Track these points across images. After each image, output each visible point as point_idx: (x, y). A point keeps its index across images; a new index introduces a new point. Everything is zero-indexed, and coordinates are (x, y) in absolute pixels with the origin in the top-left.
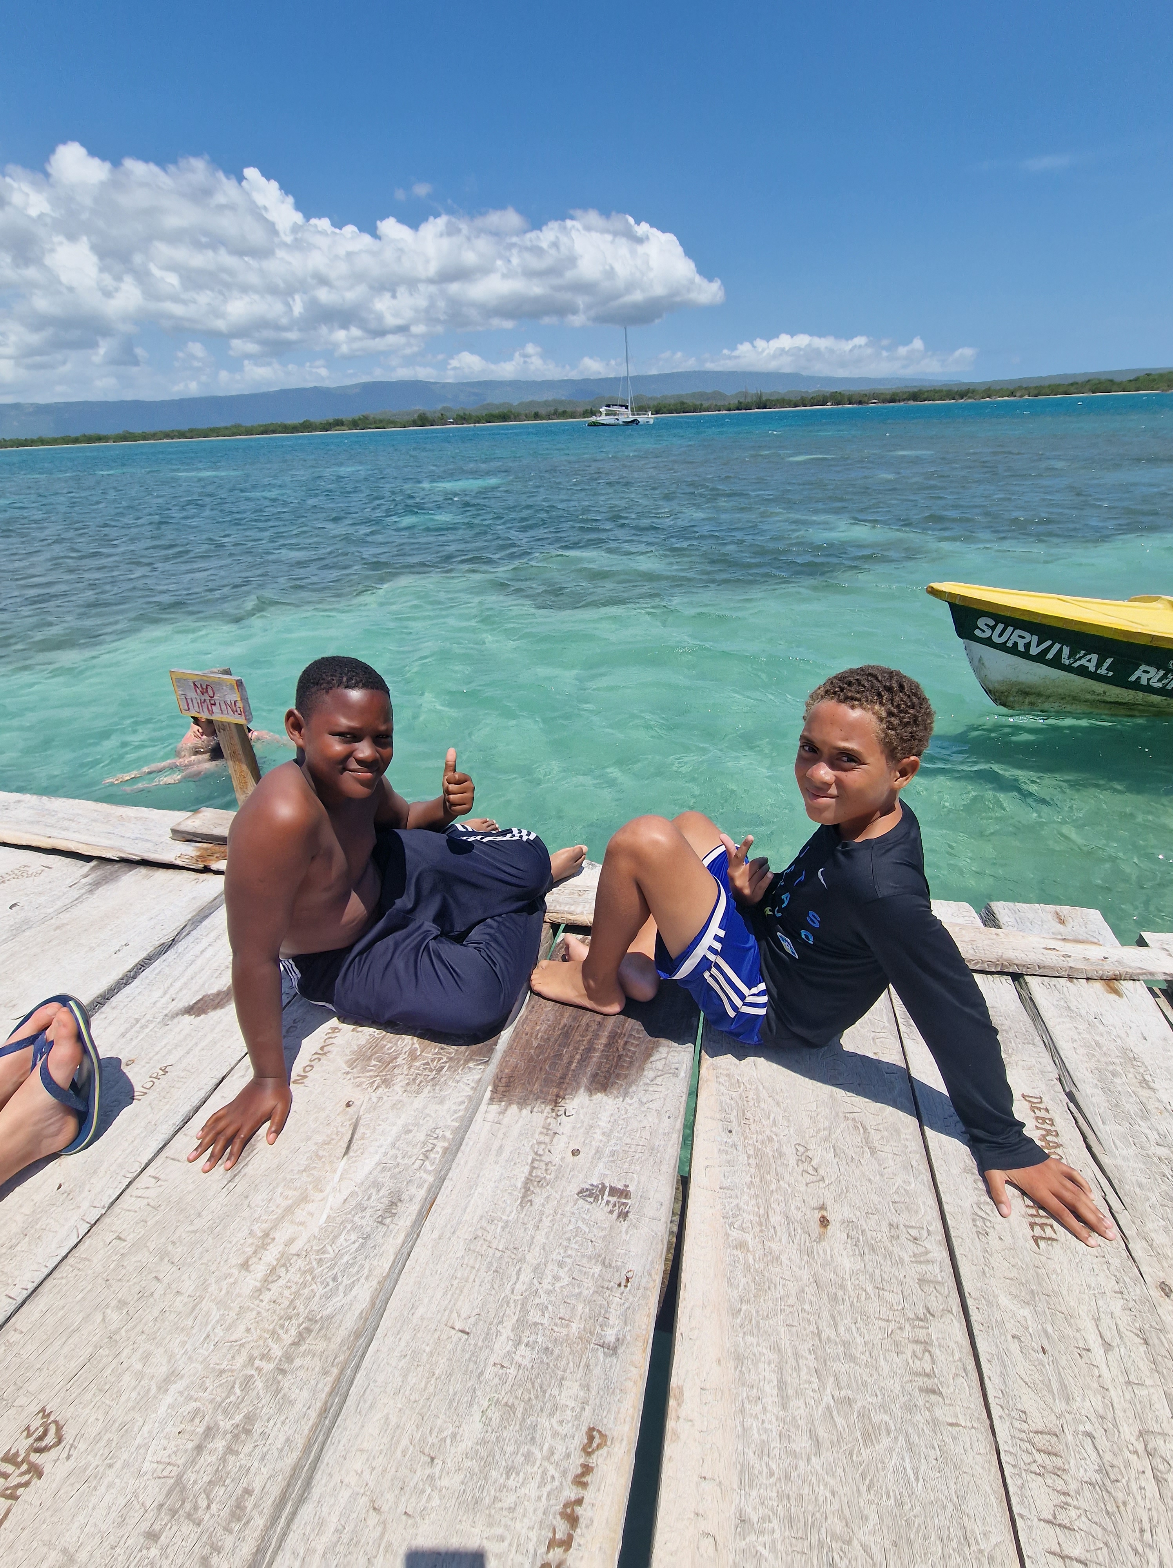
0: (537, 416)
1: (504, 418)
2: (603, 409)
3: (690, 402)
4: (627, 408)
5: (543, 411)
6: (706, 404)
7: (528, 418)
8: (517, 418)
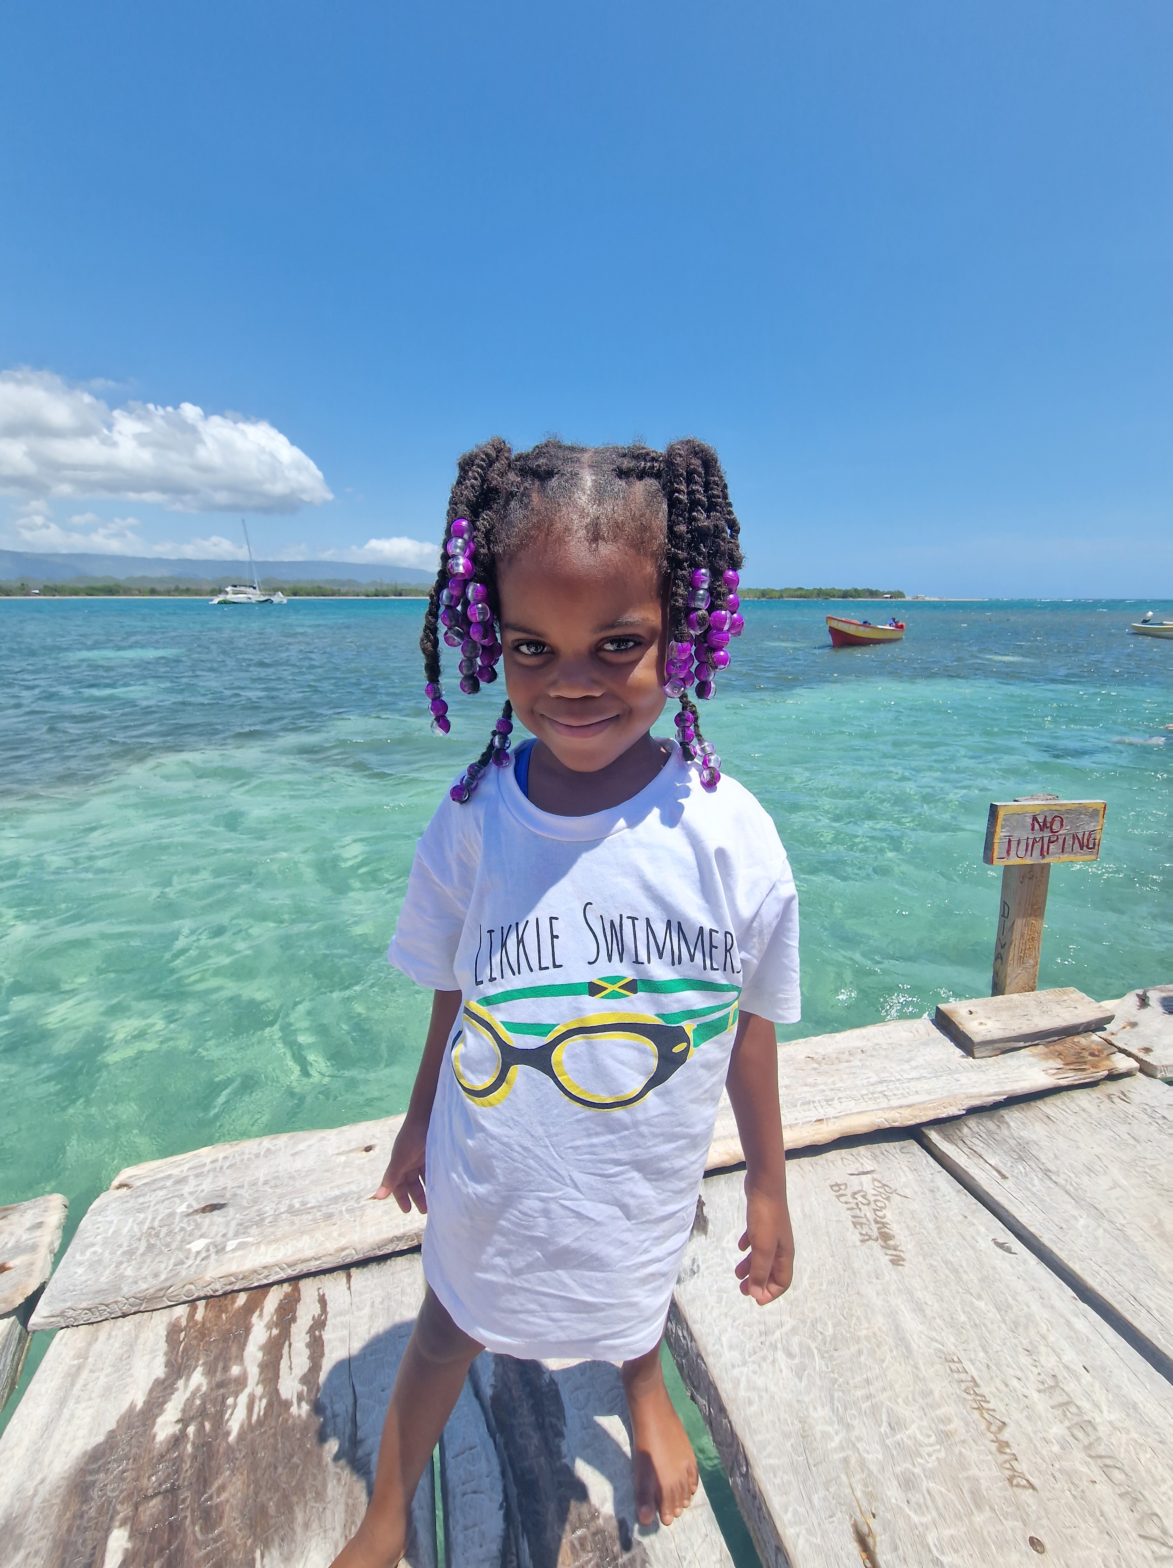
0: (153, 592)
1: (110, 591)
2: (229, 589)
3: (327, 587)
4: (254, 588)
5: (158, 587)
6: (344, 590)
7: (141, 592)
8: (127, 592)
